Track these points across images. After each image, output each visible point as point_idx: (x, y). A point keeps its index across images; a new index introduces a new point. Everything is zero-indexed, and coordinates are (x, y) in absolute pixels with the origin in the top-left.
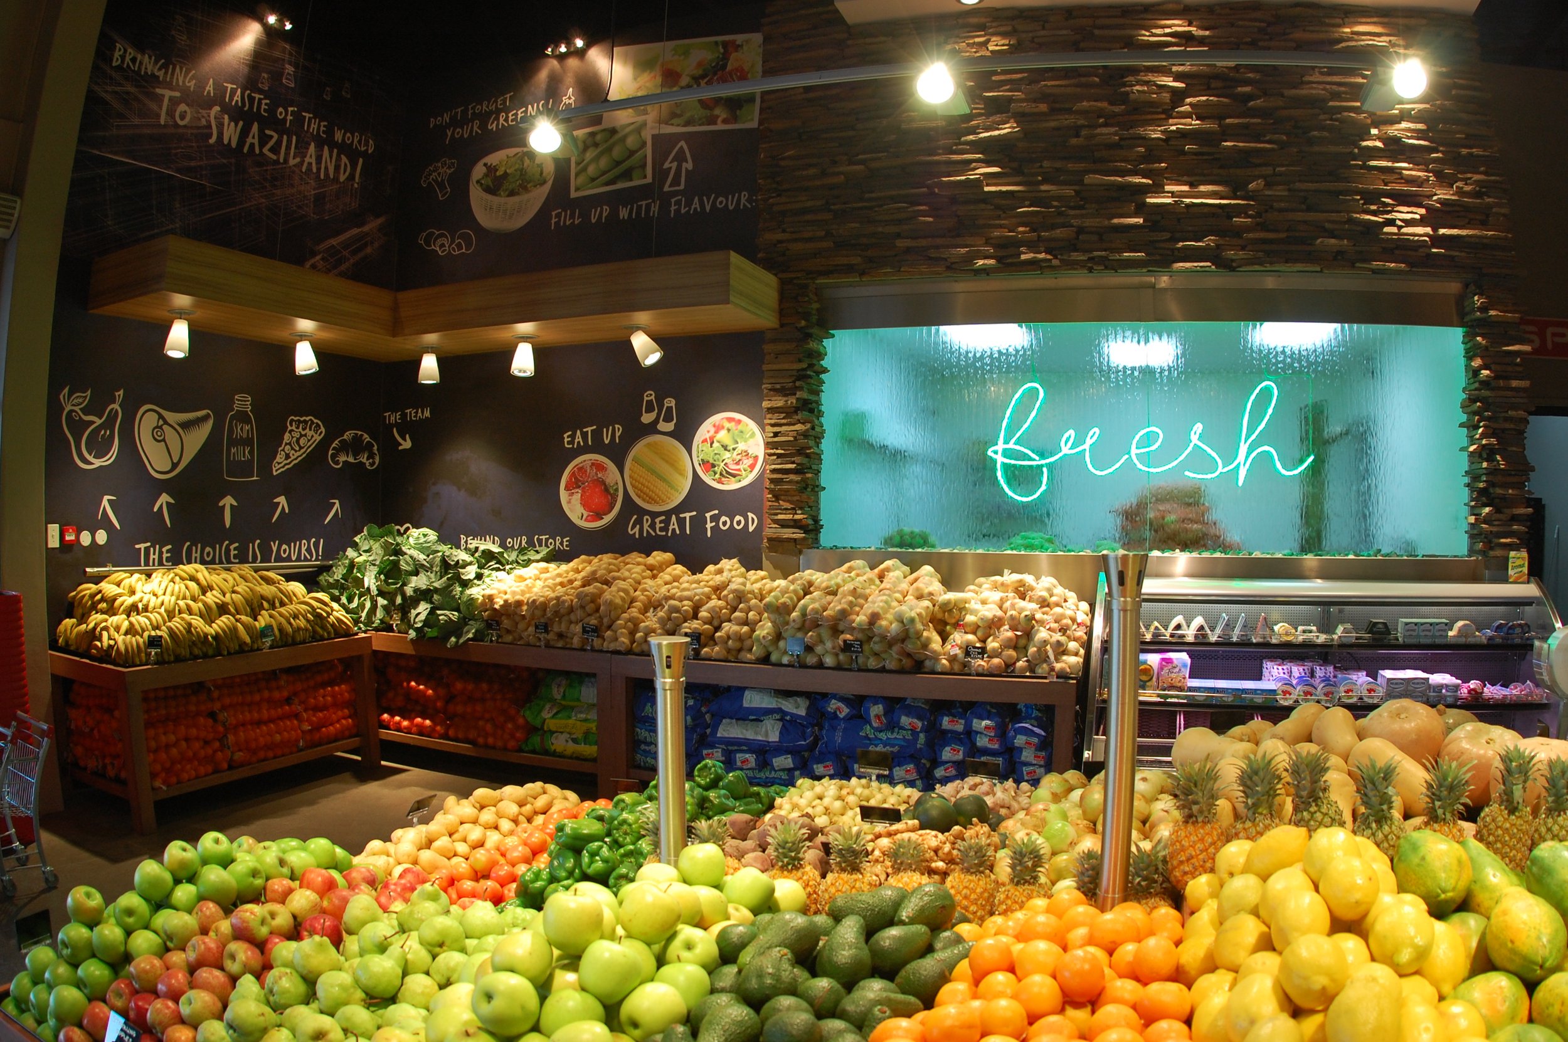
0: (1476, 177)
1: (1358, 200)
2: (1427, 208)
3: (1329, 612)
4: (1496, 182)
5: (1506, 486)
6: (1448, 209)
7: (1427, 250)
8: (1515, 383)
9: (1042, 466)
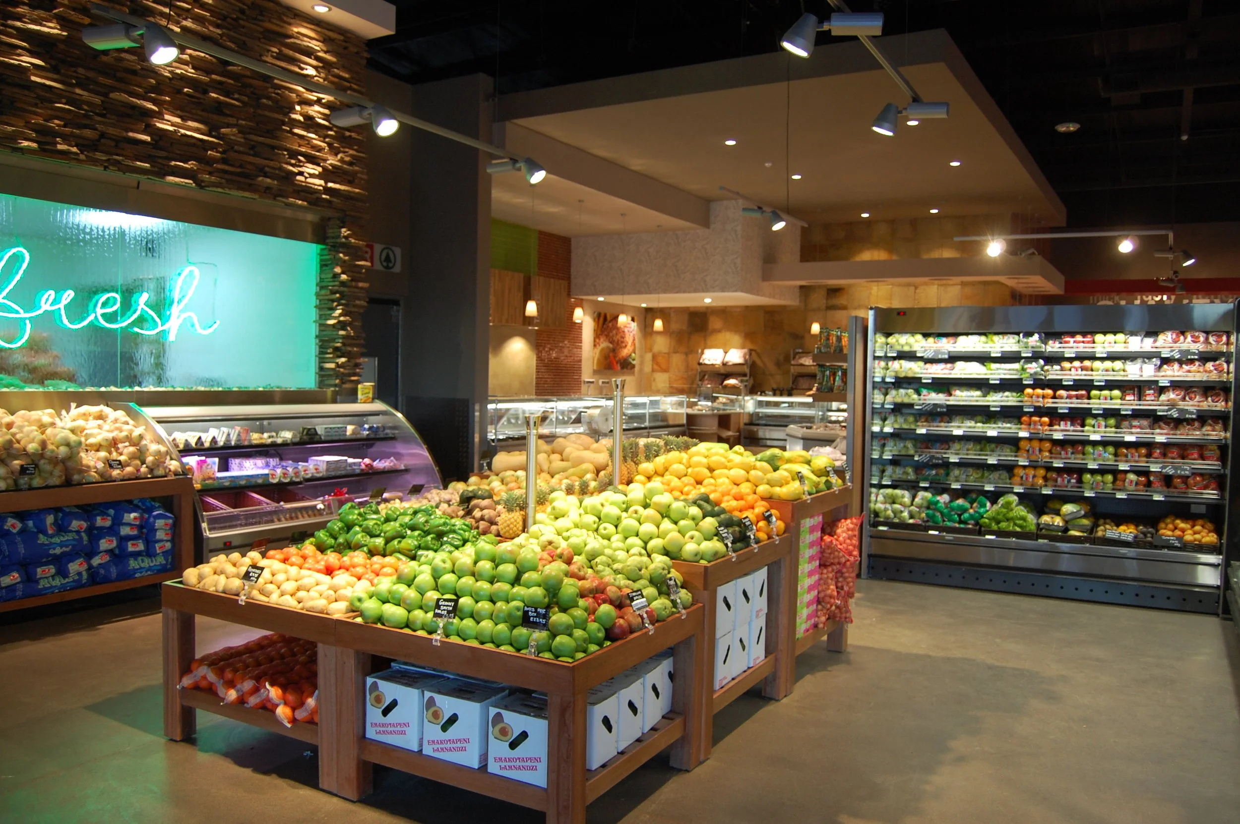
0: (351, 152)
1: (285, 155)
2: (323, 167)
3: (263, 424)
4: (363, 157)
5: (351, 345)
6: (335, 170)
7: (318, 195)
8: (361, 285)
9: (26, 318)
